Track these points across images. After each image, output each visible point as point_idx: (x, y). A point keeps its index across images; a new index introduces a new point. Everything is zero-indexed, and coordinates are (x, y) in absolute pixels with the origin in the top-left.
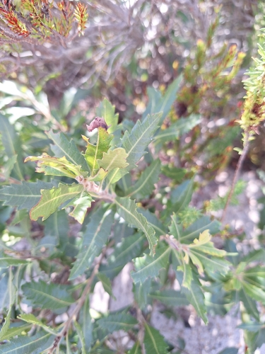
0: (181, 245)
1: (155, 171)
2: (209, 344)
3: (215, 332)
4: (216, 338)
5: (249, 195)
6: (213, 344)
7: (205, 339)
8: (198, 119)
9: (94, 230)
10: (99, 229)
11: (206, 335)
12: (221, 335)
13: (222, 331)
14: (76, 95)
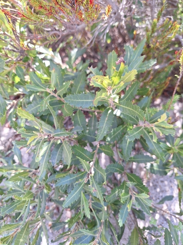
0: (150, 124)
1: (135, 88)
2: (155, 196)
3: (158, 190)
4: (159, 193)
5: (175, 111)
6: (157, 196)
7: (153, 194)
8: (155, 61)
9: (104, 119)
10: (107, 119)
11: (153, 191)
12: (162, 191)
13: (163, 189)
14: (77, 52)
